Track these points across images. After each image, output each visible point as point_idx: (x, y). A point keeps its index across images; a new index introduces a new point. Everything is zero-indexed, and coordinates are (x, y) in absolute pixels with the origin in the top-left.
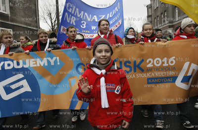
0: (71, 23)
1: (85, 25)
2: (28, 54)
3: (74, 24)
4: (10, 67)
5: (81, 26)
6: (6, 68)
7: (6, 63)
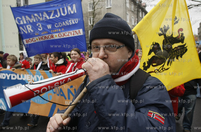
0: (29, 32)
1: (40, 26)
2: (23, 70)
3: (32, 31)
4: (15, 79)
5: (39, 29)
6: (12, 78)
7: (12, 75)
